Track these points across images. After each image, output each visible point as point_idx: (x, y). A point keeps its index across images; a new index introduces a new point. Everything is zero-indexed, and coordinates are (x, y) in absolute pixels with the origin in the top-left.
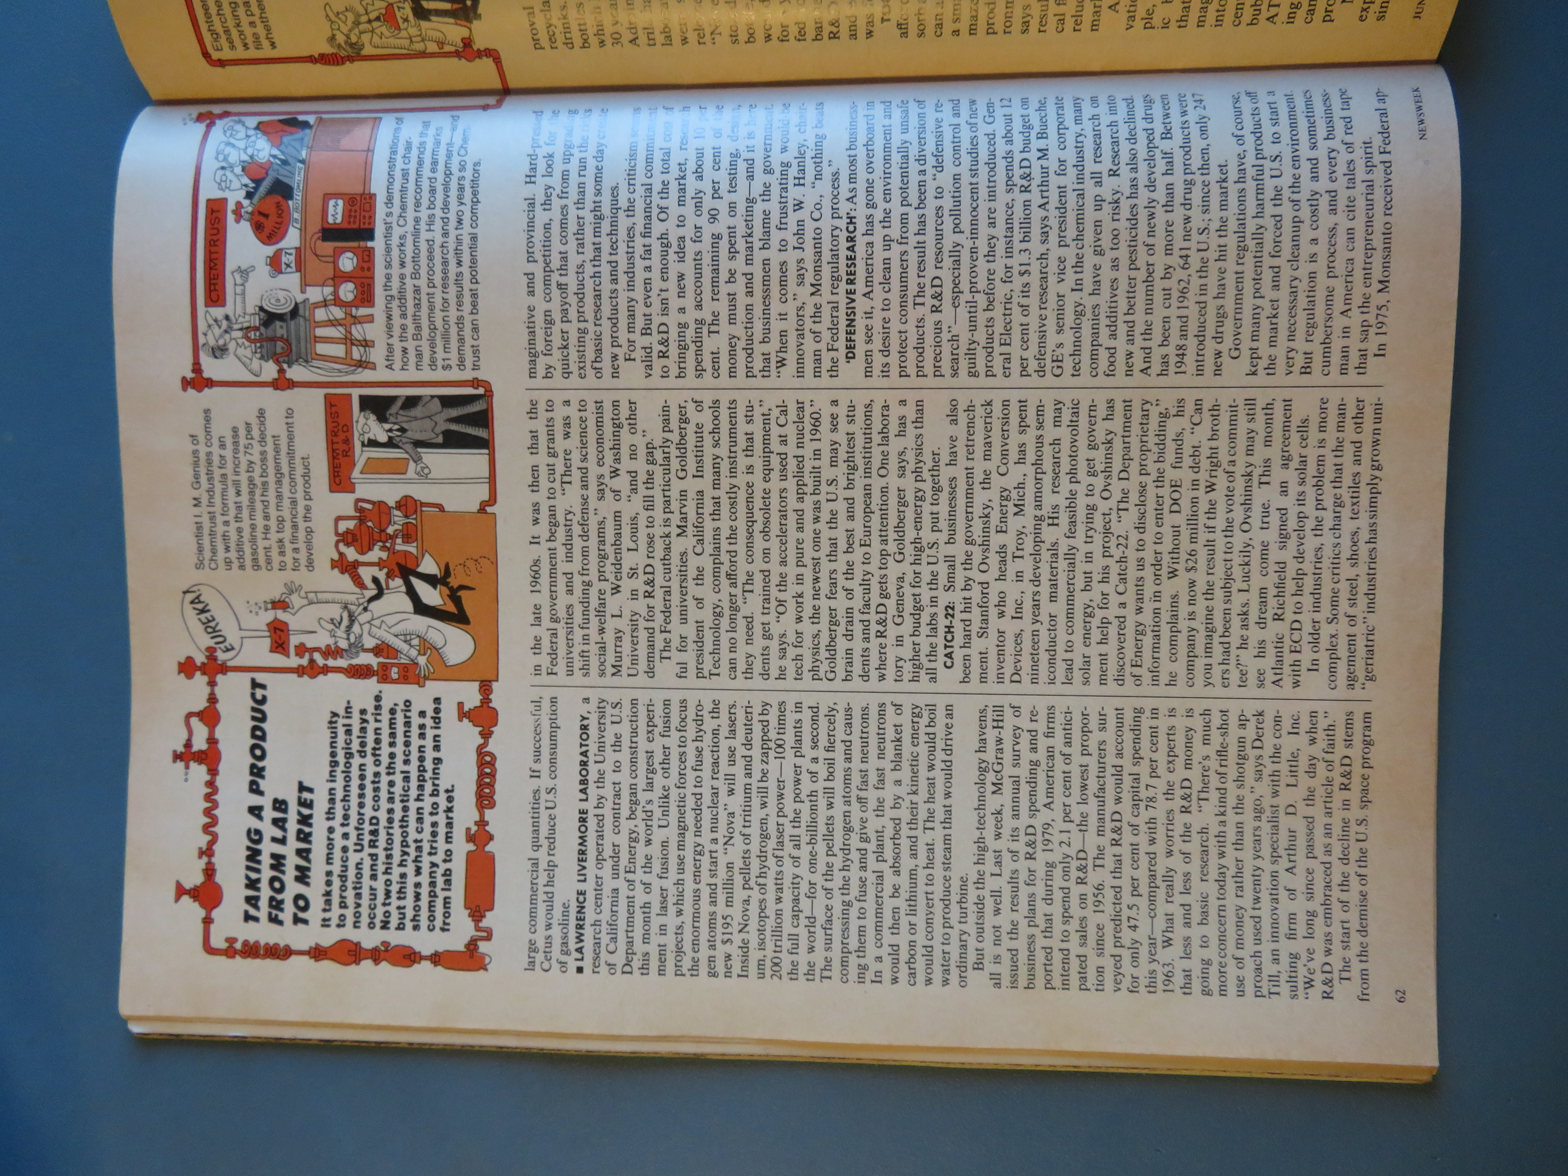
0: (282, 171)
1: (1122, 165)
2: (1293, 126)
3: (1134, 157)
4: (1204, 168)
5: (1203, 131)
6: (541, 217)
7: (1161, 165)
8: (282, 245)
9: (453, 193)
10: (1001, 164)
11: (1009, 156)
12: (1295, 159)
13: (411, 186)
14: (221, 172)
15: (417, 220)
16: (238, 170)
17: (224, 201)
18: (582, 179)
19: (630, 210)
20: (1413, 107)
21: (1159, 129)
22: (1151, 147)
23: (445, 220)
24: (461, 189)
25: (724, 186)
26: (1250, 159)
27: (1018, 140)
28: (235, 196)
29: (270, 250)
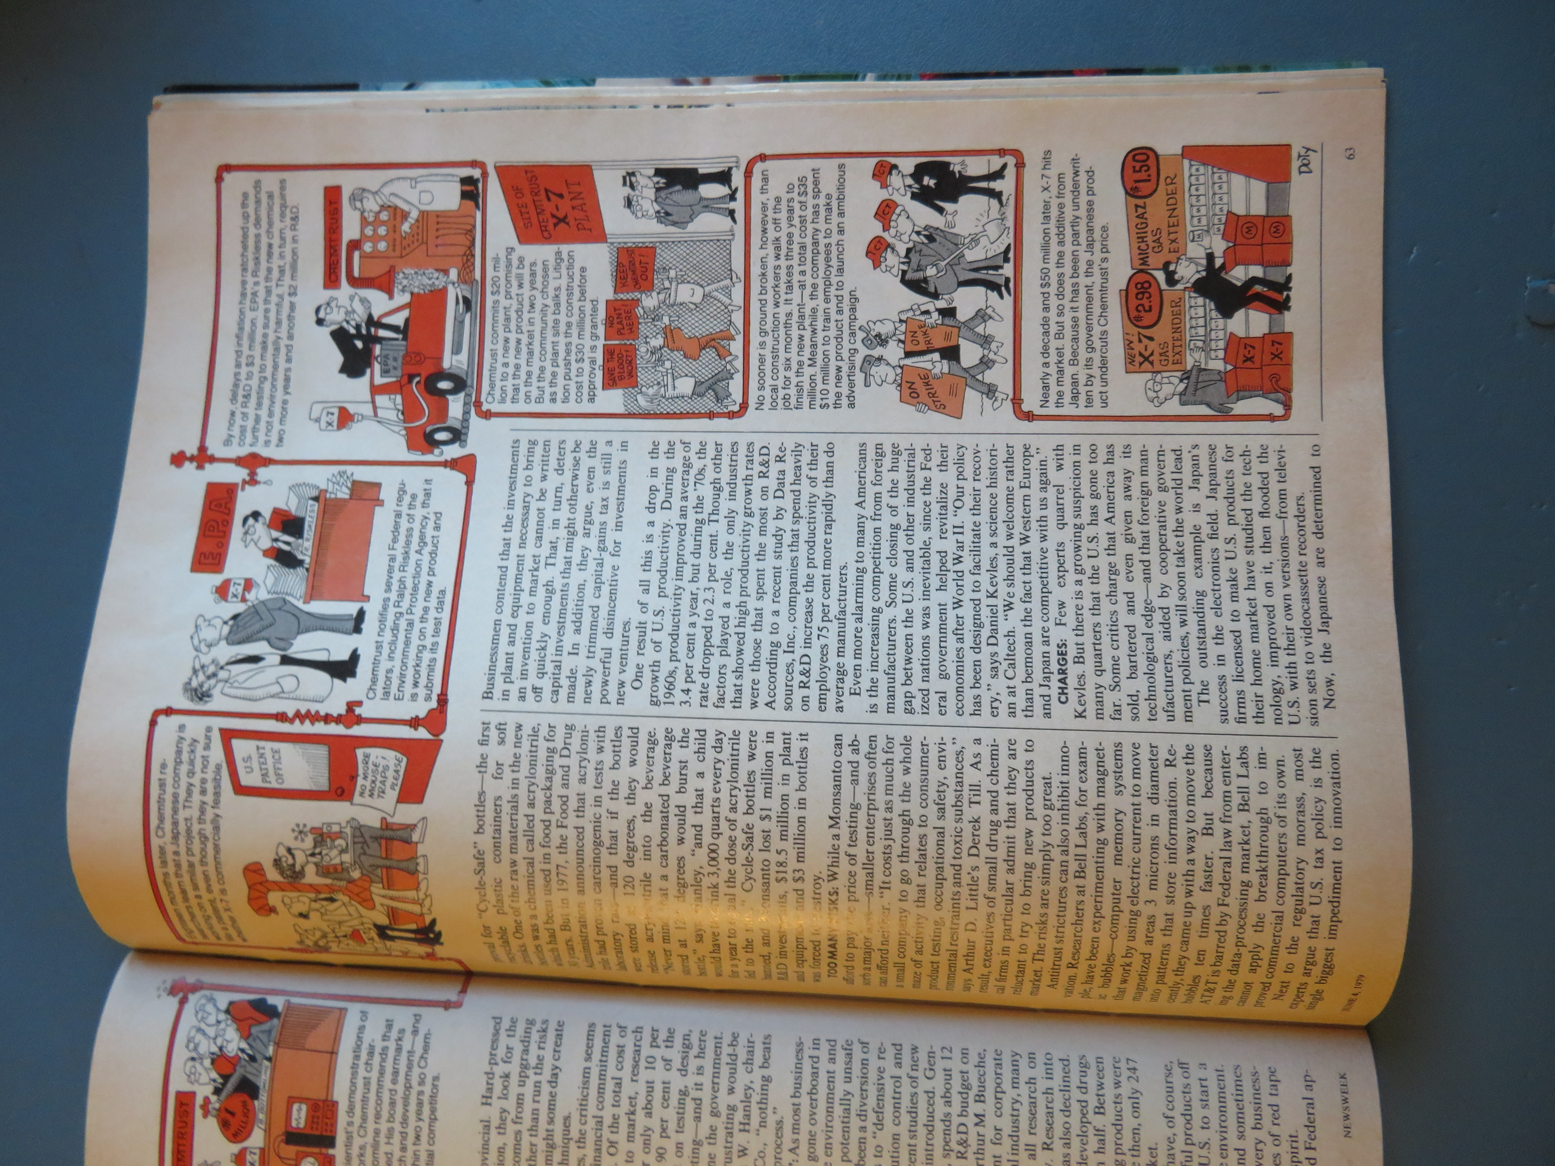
0: (249, 1069)
1: (1056, 1139)
2: (1223, 1111)
3: (1067, 1131)
4: (1135, 1149)
5: (1136, 1108)
6: (496, 1141)
7: (1093, 1143)
8: (246, 1144)
9: (413, 1107)
10: (939, 1127)
11: (947, 1119)
12: (1223, 1148)
13: (372, 1096)
14: (190, 1063)
15: (377, 1133)
16: (207, 1062)
17: (193, 1094)
18: (536, 1106)
19: (581, 1141)
20: (1339, 1098)
21: (1093, 1102)
22: (1084, 1122)
23: (404, 1135)
24: (420, 1104)
25: (672, 1126)
26: (1180, 1144)
27: (956, 1100)
28: (204, 1091)
29: (235, 1148)
